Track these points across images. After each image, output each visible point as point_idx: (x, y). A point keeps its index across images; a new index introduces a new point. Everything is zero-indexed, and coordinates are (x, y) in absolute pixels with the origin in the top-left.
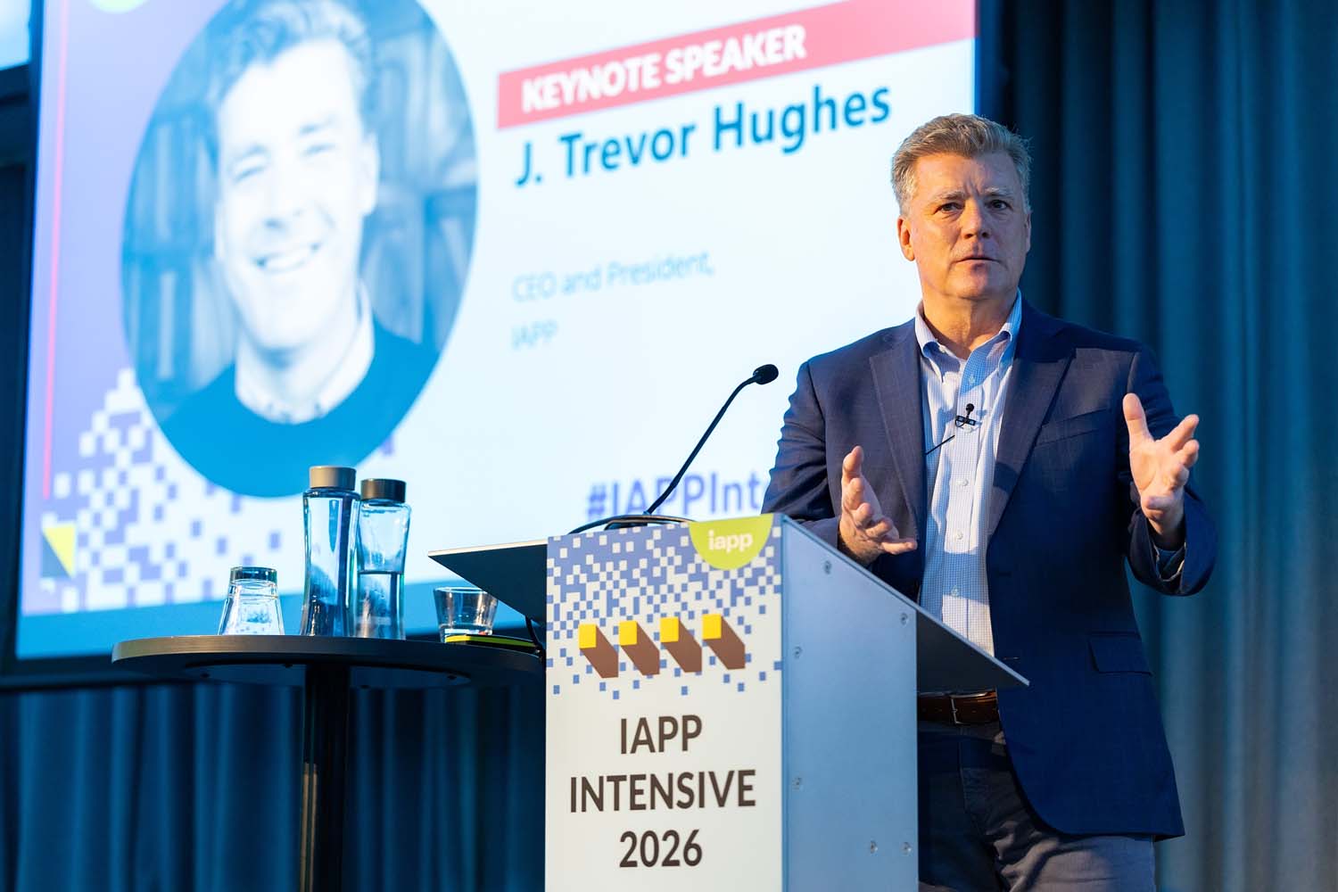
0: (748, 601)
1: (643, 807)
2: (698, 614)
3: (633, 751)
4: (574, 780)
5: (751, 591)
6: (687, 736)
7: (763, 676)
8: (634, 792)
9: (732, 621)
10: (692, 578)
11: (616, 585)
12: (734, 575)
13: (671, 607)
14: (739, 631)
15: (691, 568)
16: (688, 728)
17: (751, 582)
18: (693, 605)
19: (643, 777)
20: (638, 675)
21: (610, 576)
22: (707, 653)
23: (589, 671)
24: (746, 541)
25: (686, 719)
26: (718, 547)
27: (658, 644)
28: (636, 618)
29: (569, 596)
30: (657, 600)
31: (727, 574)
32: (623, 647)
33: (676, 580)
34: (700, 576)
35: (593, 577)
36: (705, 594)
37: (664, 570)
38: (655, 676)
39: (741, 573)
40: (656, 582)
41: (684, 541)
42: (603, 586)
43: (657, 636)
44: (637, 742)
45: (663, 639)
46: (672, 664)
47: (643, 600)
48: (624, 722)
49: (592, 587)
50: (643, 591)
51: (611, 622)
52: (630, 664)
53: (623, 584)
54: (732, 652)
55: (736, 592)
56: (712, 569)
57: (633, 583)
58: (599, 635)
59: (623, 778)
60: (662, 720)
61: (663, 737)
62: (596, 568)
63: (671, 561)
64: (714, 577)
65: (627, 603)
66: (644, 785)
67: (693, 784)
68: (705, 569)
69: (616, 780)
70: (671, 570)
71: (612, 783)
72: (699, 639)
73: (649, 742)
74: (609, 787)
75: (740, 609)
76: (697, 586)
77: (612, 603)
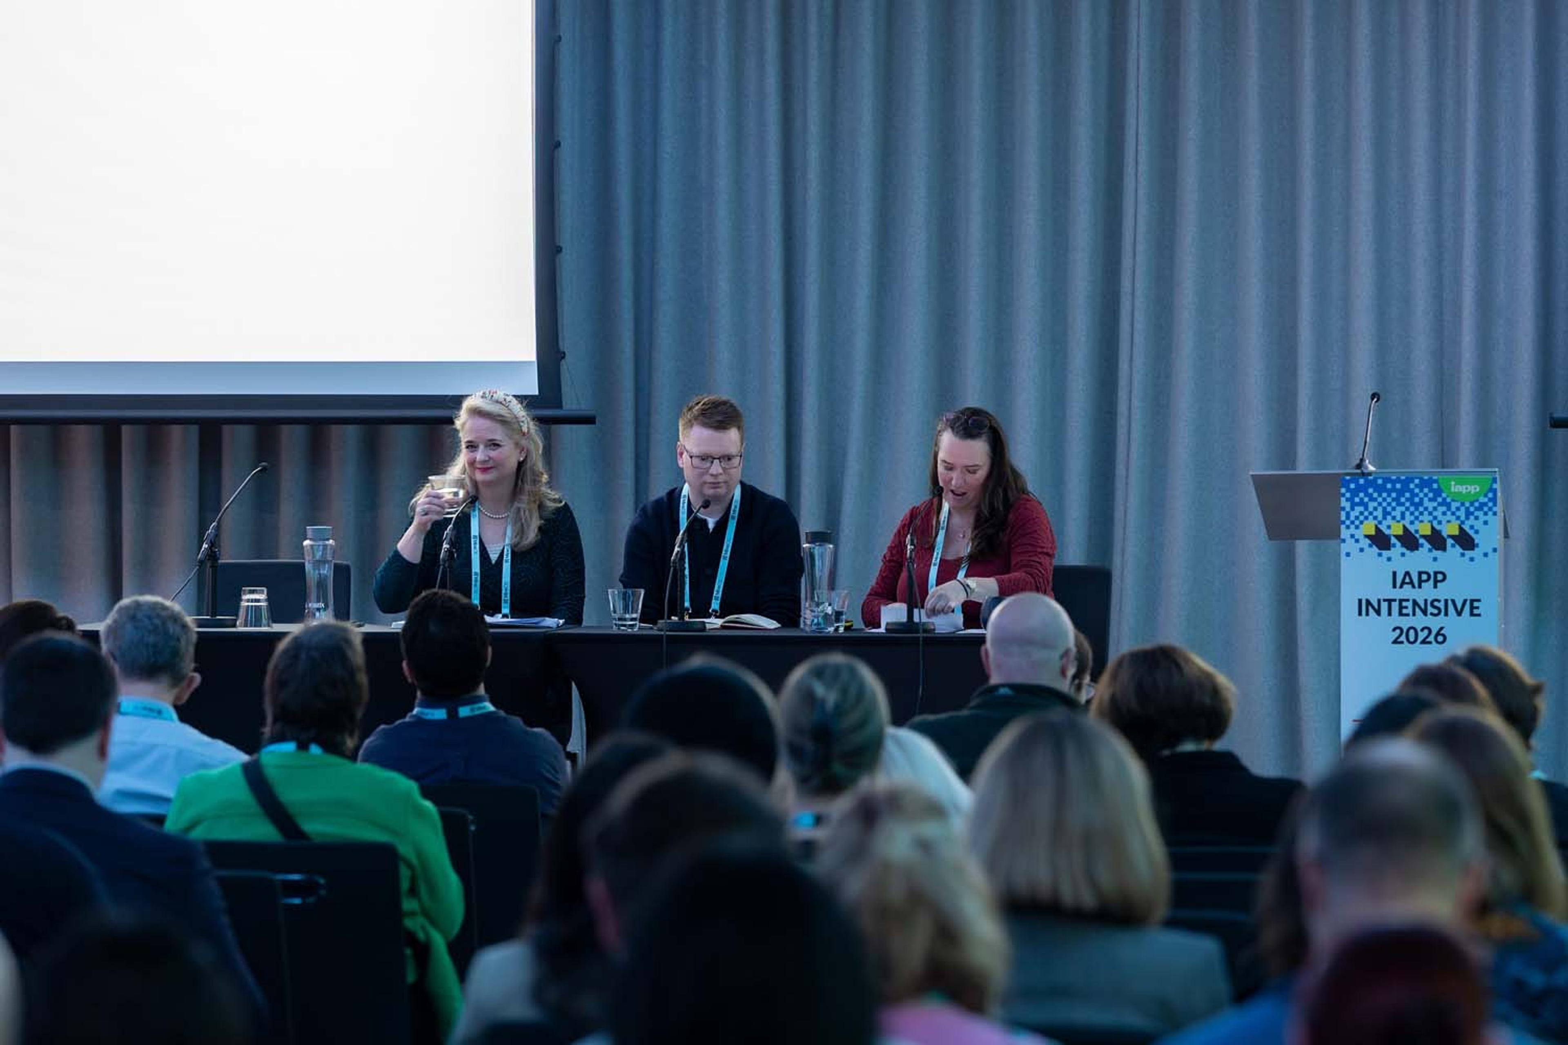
0: (1477, 518)
1: (1407, 615)
2: (1444, 522)
3: (1401, 587)
4: (1360, 601)
5: (1480, 514)
6: (1436, 582)
7: (1486, 555)
8: (1401, 608)
9: (1466, 528)
10: (1440, 504)
11: (1389, 504)
12: (1467, 504)
13: (1426, 517)
14: (1471, 533)
15: (1440, 500)
16: (1439, 578)
17: (1480, 508)
18: (1440, 517)
19: (1408, 600)
20: (1404, 550)
21: (1384, 500)
22: (1450, 542)
23: (1370, 546)
24: (1475, 489)
25: (1436, 573)
26: (1456, 490)
27: (1417, 536)
28: (1403, 522)
29: (1356, 508)
30: (1417, 513)
31: (1463, 504)
32: (1395, 536)
33: (1431, 505)
34: (1444, 503)
35: (1373, 499)
36: (1449, 513)
37: (1421, 500)
38: (1416, 551)
39: (1472, 504)
40: (1417, 506)
41: (1435, 486)
42: (1380, 504)
43: (1417, 531)
44: (1403, 583)
45: (1421, 533)
46: (1427, 546)
47: (1407, 513)
48: (1394, 574)
49: (1372, 505)
50: (1407, 509)
51: (1385, 523)
52: (1398, 544)
53: (1394, 504)
54: (1465, 541)
55: (1468, 514)
56: (1453, 500)
57: (1400, 504)
58: (1377, 528)
59: (1395, 600)
60: (1420, 574)
61: (1420, 581)
62: (1375, 495)
63: (1426, 495)
64: (1454, 506)
65: (1397, 513)
66: (1409, 604)
67: (1441, 605)
68: (1448, 500)
69: (1390, 601)
70: (1426, 499)
71: (1386, 603)
72: (1445, 534)
73: (1411, 583)
74: (1385, 605)
75: (1472, 521)
76: (1444, 509)
77: (1386, 514)
